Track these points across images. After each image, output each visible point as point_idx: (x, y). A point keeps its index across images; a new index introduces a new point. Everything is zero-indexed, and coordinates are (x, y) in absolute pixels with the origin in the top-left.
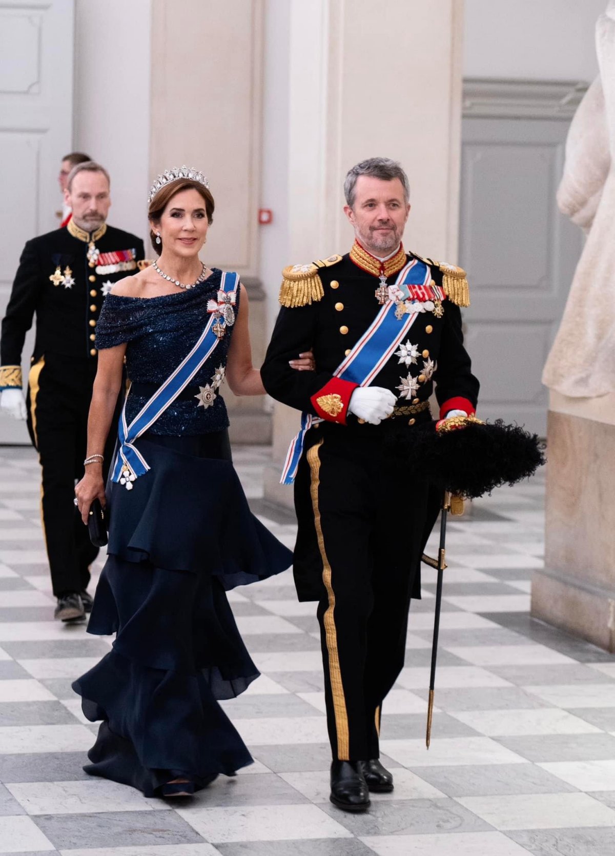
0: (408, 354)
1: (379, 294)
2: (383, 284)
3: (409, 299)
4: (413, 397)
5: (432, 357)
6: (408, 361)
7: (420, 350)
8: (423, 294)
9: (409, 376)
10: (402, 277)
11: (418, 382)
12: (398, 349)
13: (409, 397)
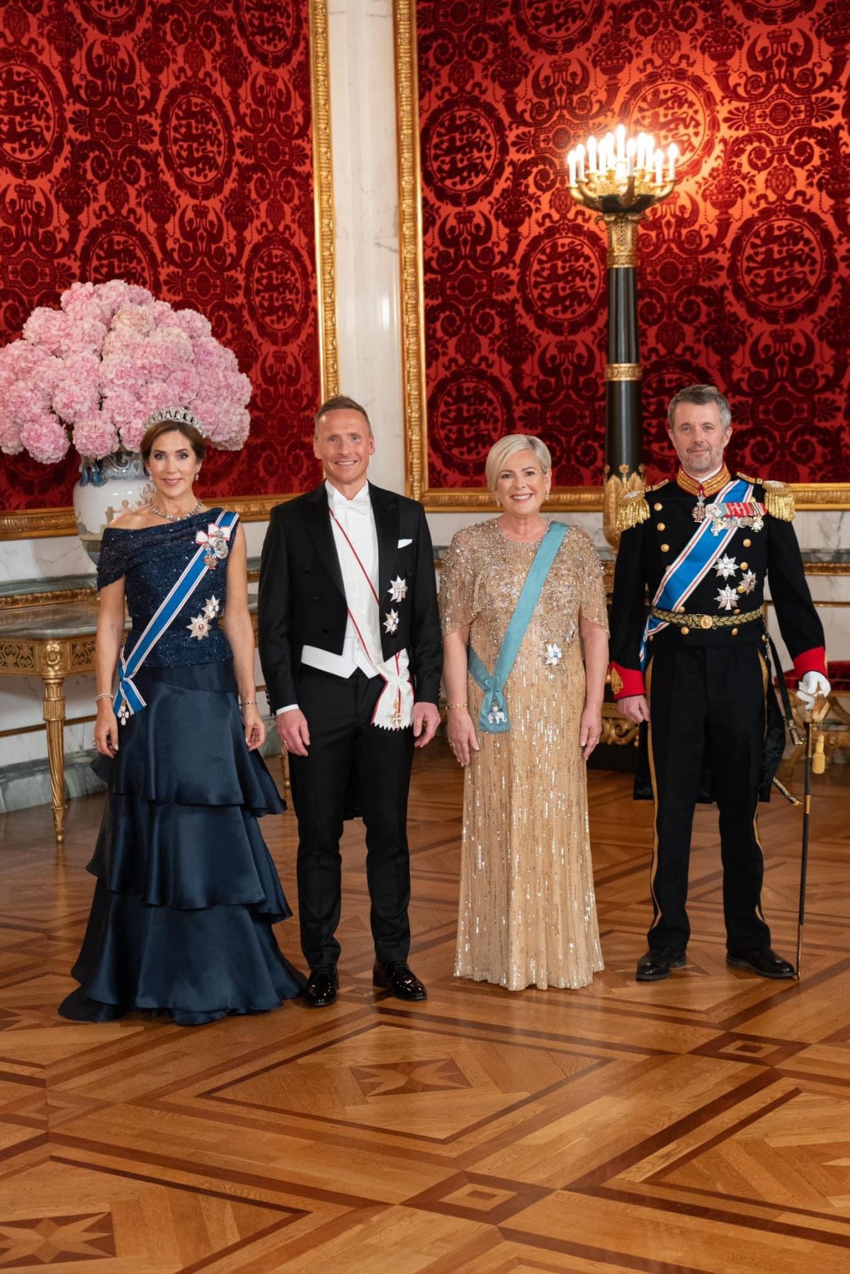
0: (727, 567)
1: (696, 514)
2: (700, 504)
3: (727, 516)
4: (733, 608)
5: (751, 567)
6: (726, 574)
7: (738, 563)
8: (741, 510)
9: (728, 588)
10: (720, 498)
11: (737, 593)
12: (716, 563)
13: (728, 608)
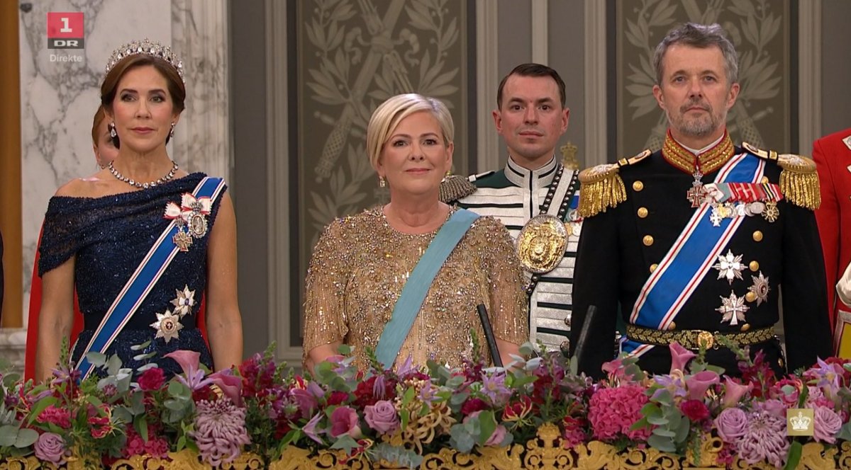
0: (730, 267)
1: (692, 195)
2: (697, 183)
3: (730, 200)
4: (740, 323)
5: (762, 268)
6: (730, 275)
7: (745, 261)
8: (750, 193)
9: (733, 296)
10: (723, 175)
11: (746, 303)
12: (717, 261)
13: (734, 322)
